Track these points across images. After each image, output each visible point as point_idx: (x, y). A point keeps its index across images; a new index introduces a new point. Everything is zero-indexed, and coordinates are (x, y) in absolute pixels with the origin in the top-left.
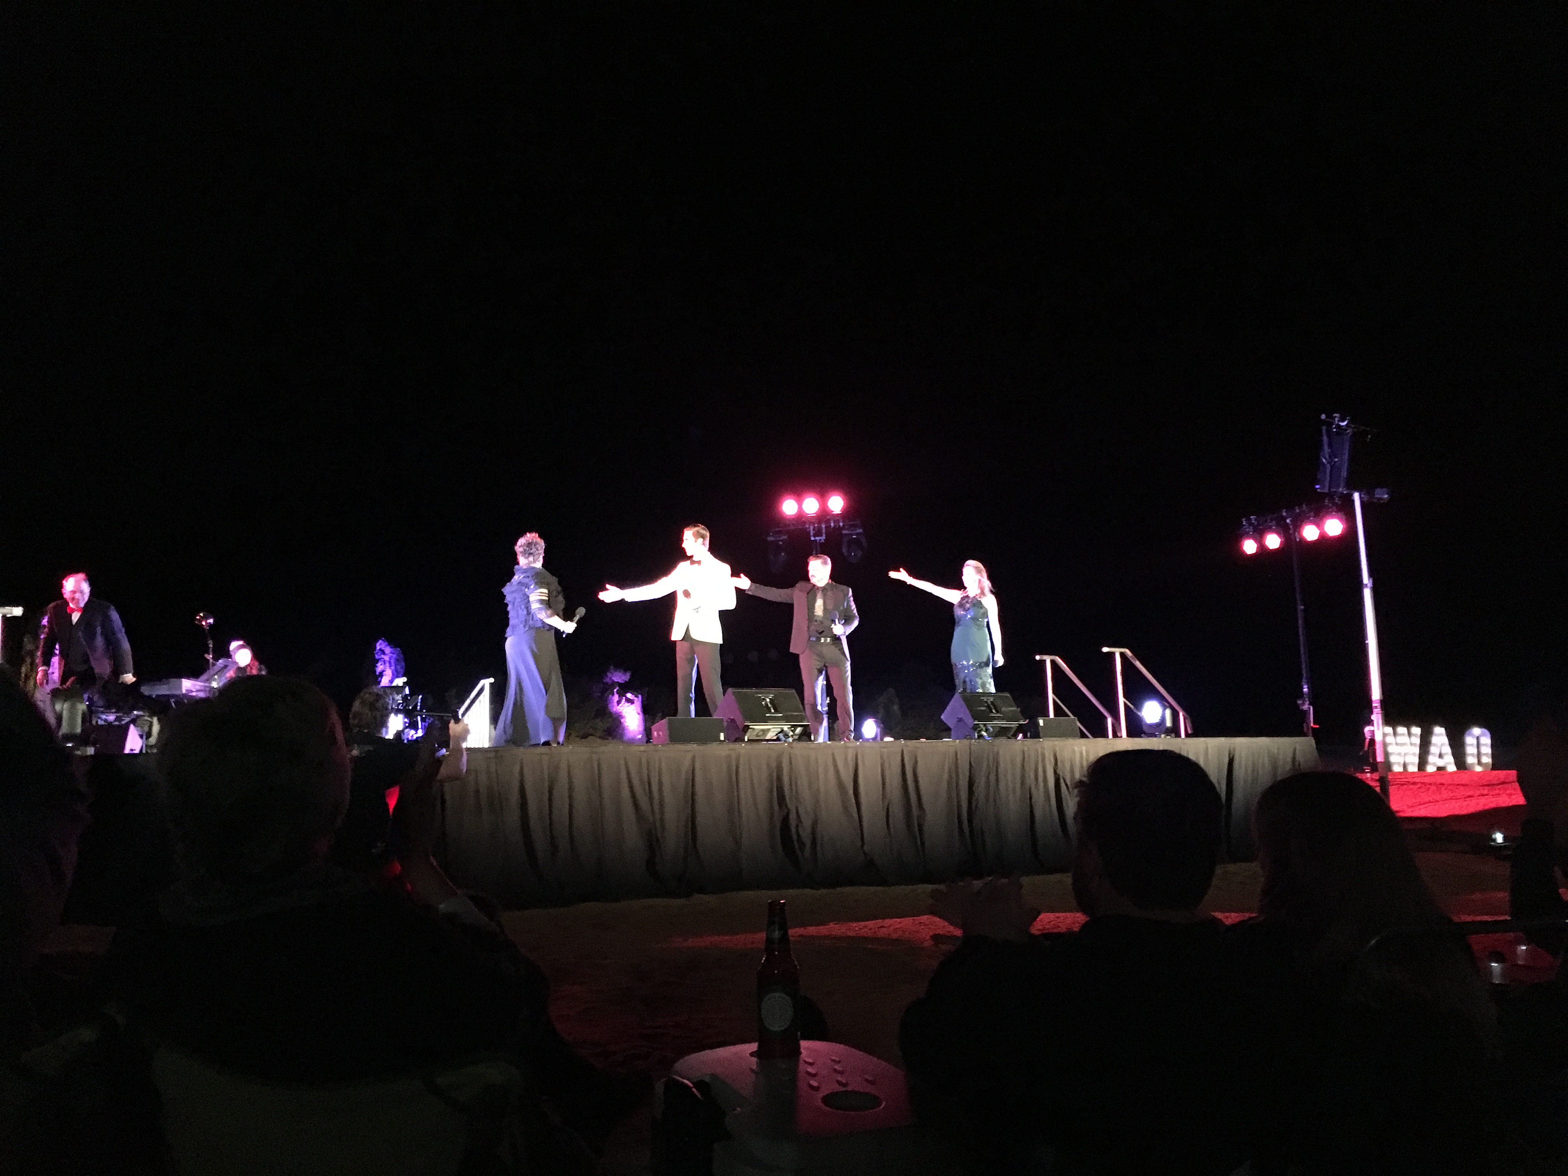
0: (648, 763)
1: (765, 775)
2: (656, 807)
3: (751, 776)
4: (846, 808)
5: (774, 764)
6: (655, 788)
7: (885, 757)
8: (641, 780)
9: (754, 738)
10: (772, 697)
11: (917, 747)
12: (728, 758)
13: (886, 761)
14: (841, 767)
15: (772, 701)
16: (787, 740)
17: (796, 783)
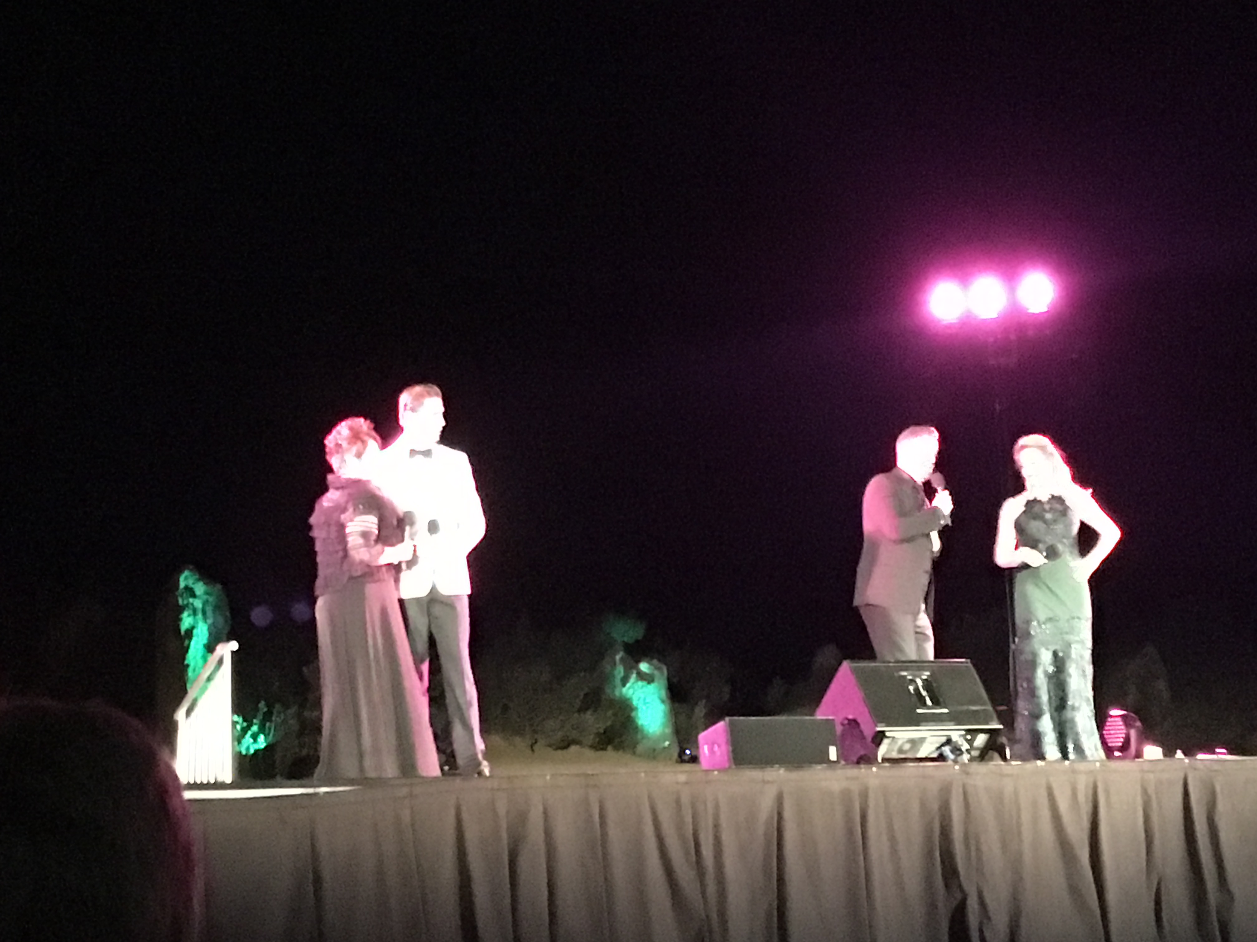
0: (693, 806)
1: (916, 826)
2: (711, 888)
3: (890, 827)
4: (1074, 890)
5: (935, 807)
6: (707, 852)
7: (1151, 791)
8: (682, 837)
9: (894, 755)
10: (928, 676)
11: (1216, 771)
12: (846, 795)
13: (1154, 797)
14: (1063, 806)
15: (927, 685)
16: (959, 759)
17: (978, 842)
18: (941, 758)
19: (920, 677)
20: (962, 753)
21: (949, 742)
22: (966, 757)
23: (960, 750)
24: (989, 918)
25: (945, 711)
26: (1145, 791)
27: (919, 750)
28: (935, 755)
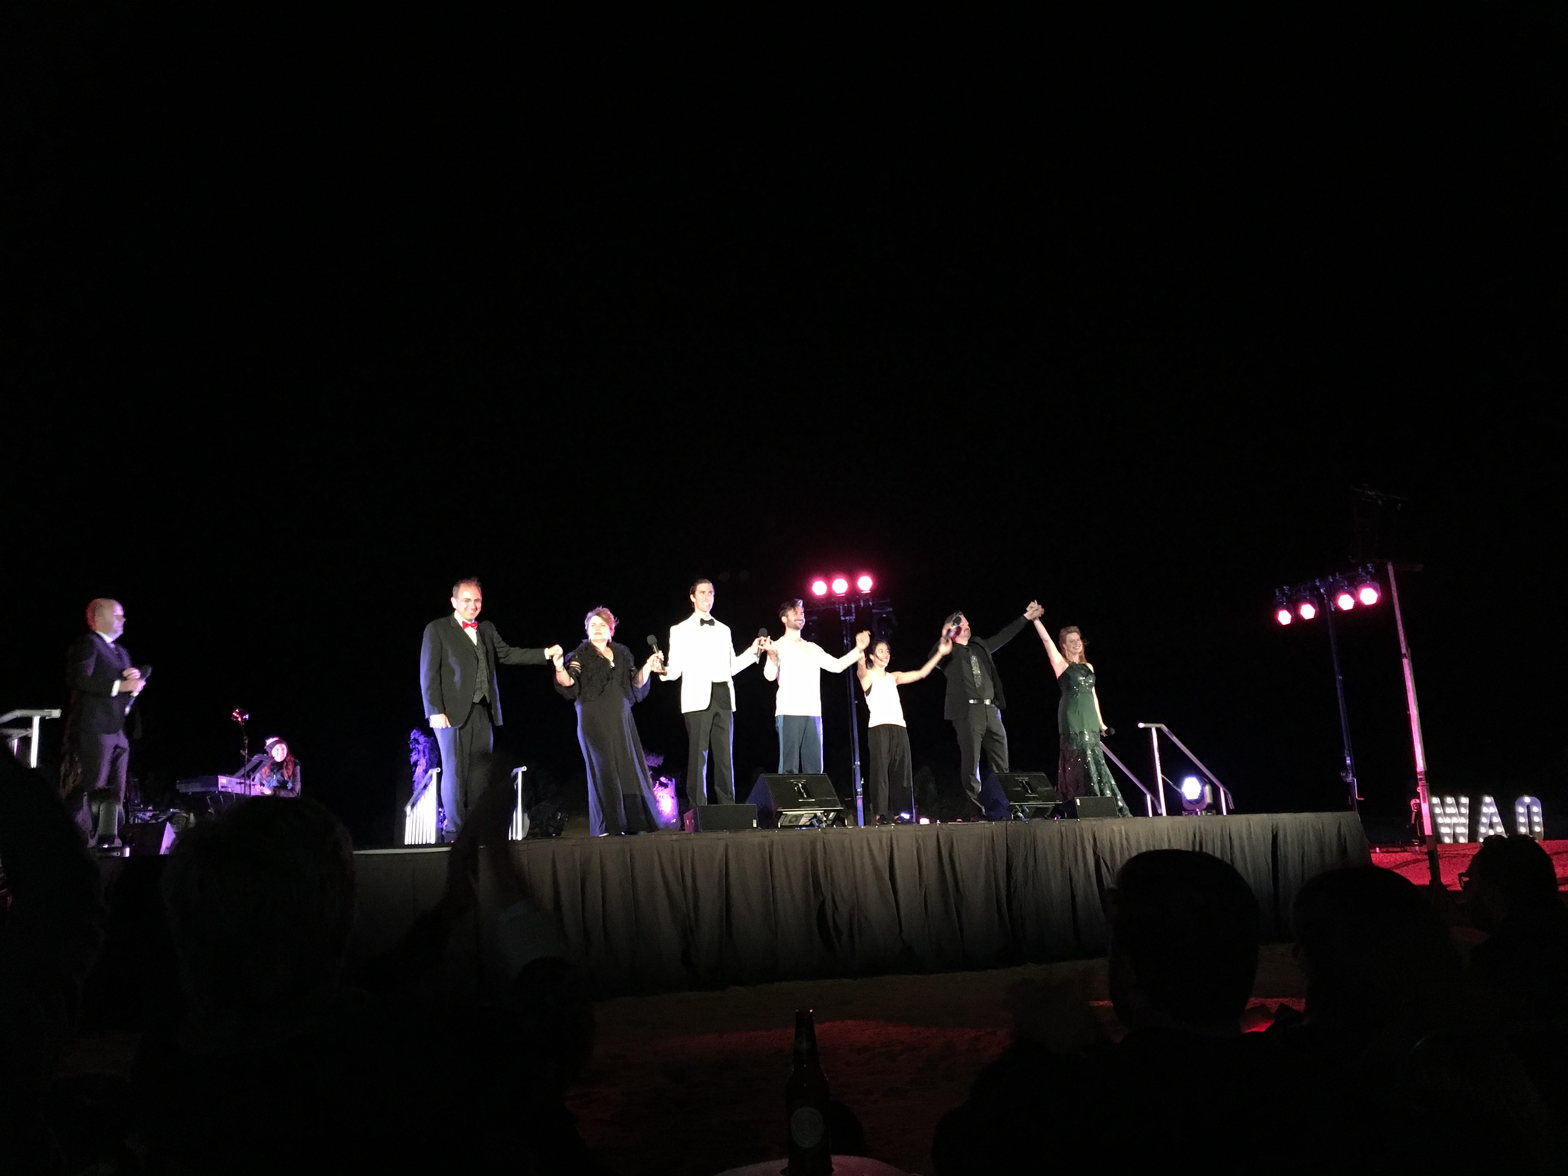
0: (680, 852)
1: (799, 862)
2: (691, 898)
3: (785, 863)
4: (882, 894)
5: (809, 851)
6: (688, 878)
7: (921, 842)
8: (675, 870)
9: (787, 824)
10: (805, 782)
11: (953, 830)
12: (761, 845)
13: (922, 844)
14: (876, 852)
15: (804, 786)
16: (821, 825)
17: (831, 869)
18: (812, 825)
19: (800, 782)
20: (822, 822)
21: (815, 816)
22: (824, 825)
23: (821, 821)
24: (838, 910)
25: (814, 800)
26: (917, 841)
27: (800, 821)
28: (808, 824)
